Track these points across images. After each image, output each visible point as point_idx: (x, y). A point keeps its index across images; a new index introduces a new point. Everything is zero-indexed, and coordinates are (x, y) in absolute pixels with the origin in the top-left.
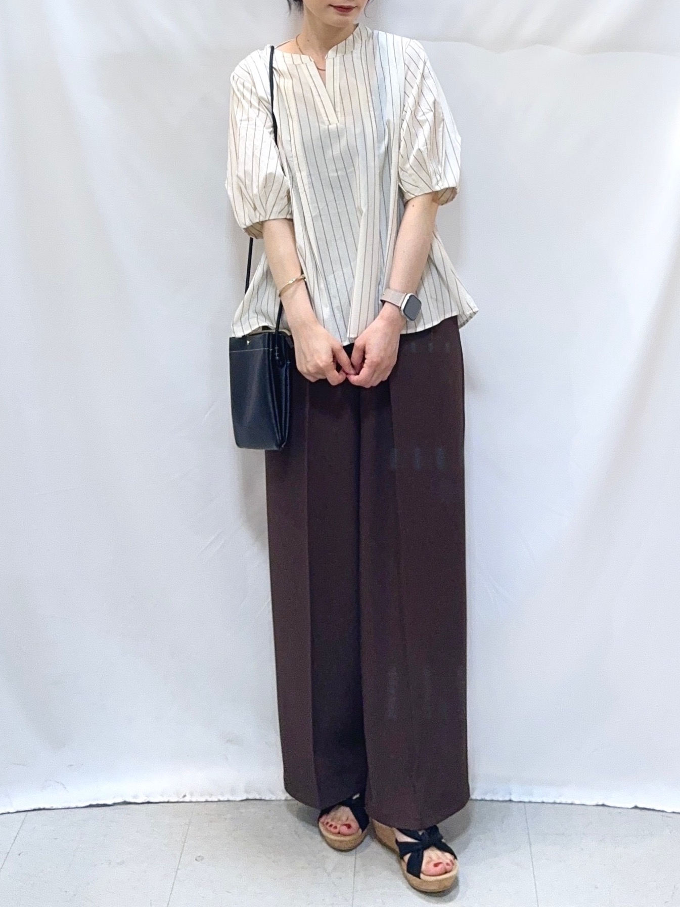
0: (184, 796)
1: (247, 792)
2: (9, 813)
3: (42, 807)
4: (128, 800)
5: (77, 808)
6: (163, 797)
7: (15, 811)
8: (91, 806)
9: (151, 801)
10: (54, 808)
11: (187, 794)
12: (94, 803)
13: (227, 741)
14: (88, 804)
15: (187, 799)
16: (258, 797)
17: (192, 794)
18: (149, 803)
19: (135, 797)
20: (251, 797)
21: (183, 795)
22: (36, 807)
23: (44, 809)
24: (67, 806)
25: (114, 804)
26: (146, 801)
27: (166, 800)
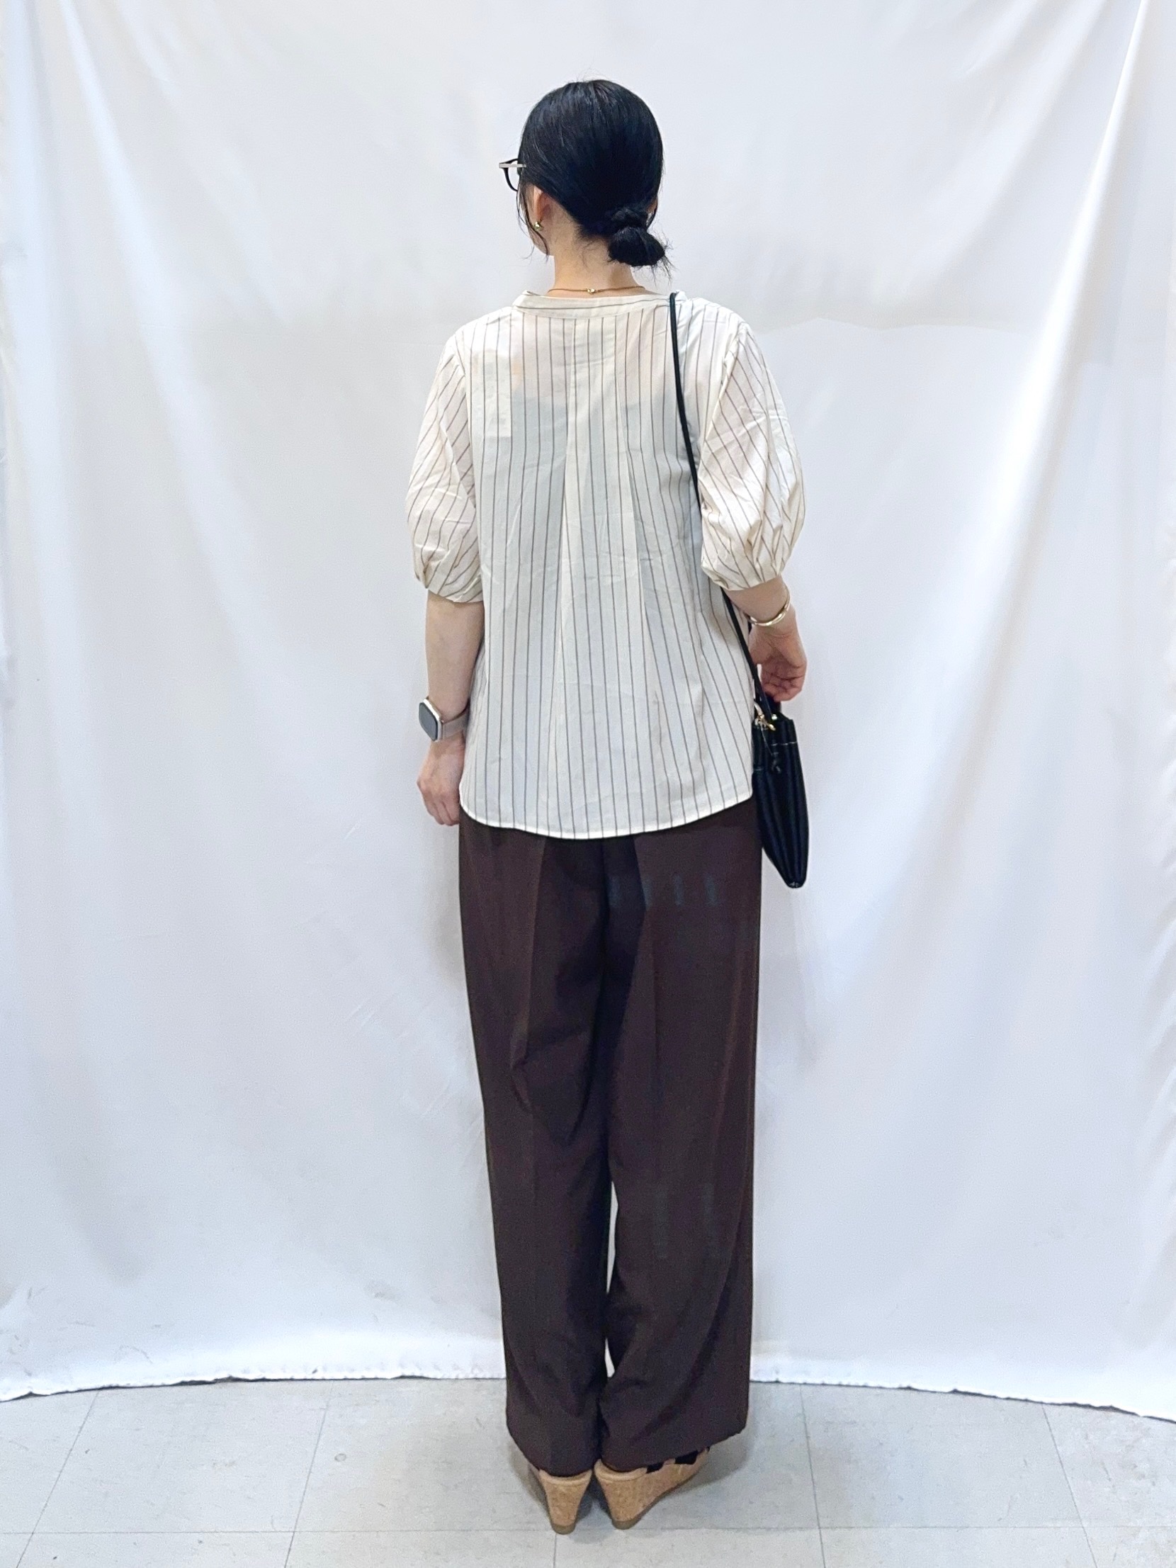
0: (315, 1372)
1: (402, 1366)
2: (67, 1392)
3: (114, 1384)
4: (236, 1375)
5: (164, 1386)
6: (285, 1372)
7: (76, 1389)
8: (183, 1384)
9: (268, 1377)
10: (132, 1385)
11: (318, 1369)
12: (188, 1379)
13: (377, 1295)
14: (178, 1381)
15: (317, 1376)
16: (418, 1374)
17: (325, 1369)
18: (264, 1380)
19: (245, 1372)
20: (408, 1373)
21: (313, 1370)
22: (106, 1384)
23: (117, 1387)
24: (150, 1383)
25: (216, 1381)
26: (261, 1377)
27: (289, 1377)
